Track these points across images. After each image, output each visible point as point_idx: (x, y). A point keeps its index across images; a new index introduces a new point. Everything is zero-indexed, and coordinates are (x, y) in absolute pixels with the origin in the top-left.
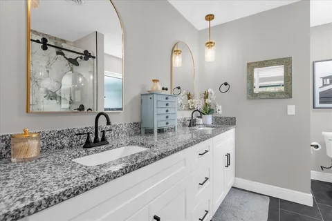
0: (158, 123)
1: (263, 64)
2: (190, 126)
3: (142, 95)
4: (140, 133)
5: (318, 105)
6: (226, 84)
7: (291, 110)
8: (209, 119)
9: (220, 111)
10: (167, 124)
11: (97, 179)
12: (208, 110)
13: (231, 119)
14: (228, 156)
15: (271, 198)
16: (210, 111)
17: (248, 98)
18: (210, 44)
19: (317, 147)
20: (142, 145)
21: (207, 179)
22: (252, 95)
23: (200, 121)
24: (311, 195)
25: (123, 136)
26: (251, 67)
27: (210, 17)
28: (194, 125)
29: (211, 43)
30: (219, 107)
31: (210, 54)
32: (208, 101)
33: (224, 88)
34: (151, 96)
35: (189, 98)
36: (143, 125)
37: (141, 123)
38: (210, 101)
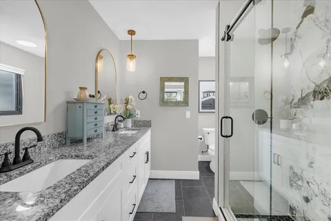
0: (88, 131)
1: (171, 79)
2: (113, 130)
3: (68, 103)
4: (65, 144)
5: (201, 110)
6: (144, 92)
7: (188, 114)
8: (129, 123)
9: (139, 115)
10: (96, 131)
11: (61, 202)
12: (128, 115)
13: (148, 122)
14: (147, 153)
15: (176, 180)
16: (130, 116)
17: (161, 105)
18: (131, 56)
19: (201, 139)
20: (77, 157)
21: (135, 176)
22: (164, 102)
23: (122, 125)
24: (198, 172)
25: (46, 149)
26: (163, 80)
27: (132, 33)
28: (117, 130)
29: (133, 56)
30: (138, 112)
31: (131, 65)
32: (129, 107)
33: (142, 96)
34: (81, 105)
35: (110, 103)
36: (69, 135)
37: (67, 132)
38: (131, 107)
